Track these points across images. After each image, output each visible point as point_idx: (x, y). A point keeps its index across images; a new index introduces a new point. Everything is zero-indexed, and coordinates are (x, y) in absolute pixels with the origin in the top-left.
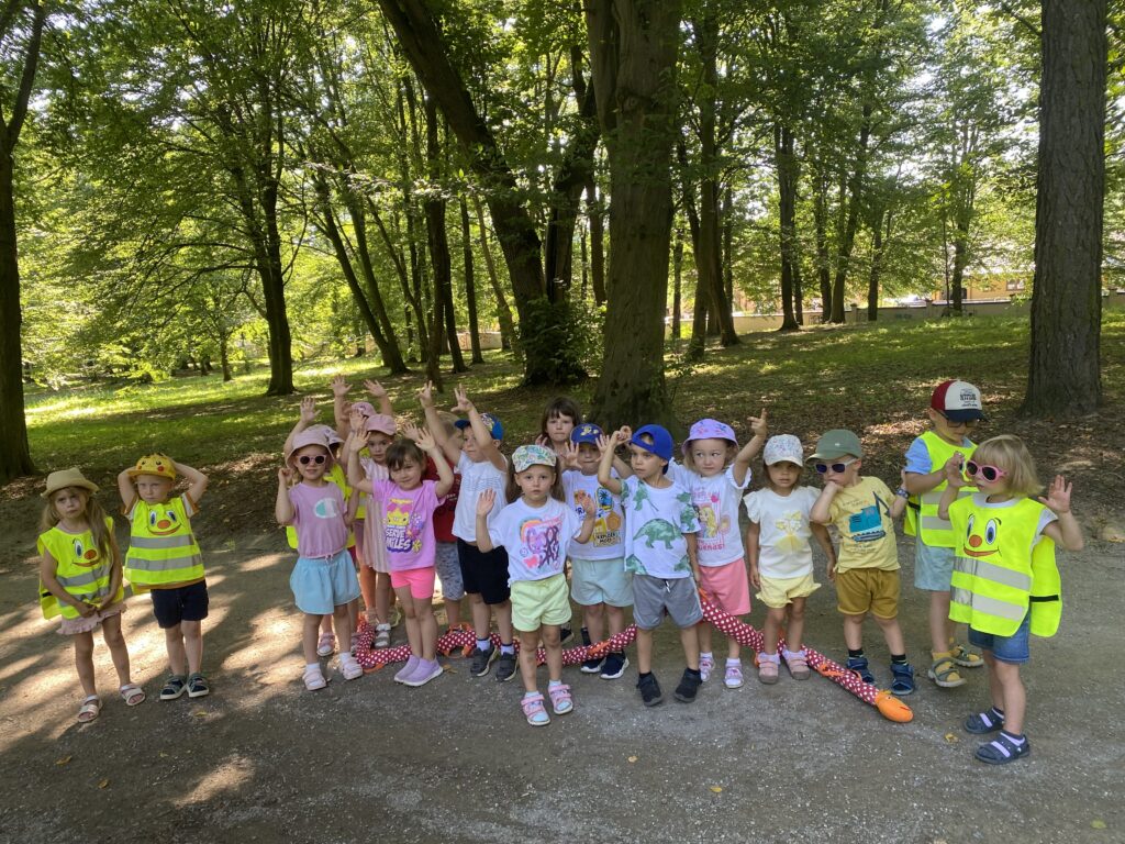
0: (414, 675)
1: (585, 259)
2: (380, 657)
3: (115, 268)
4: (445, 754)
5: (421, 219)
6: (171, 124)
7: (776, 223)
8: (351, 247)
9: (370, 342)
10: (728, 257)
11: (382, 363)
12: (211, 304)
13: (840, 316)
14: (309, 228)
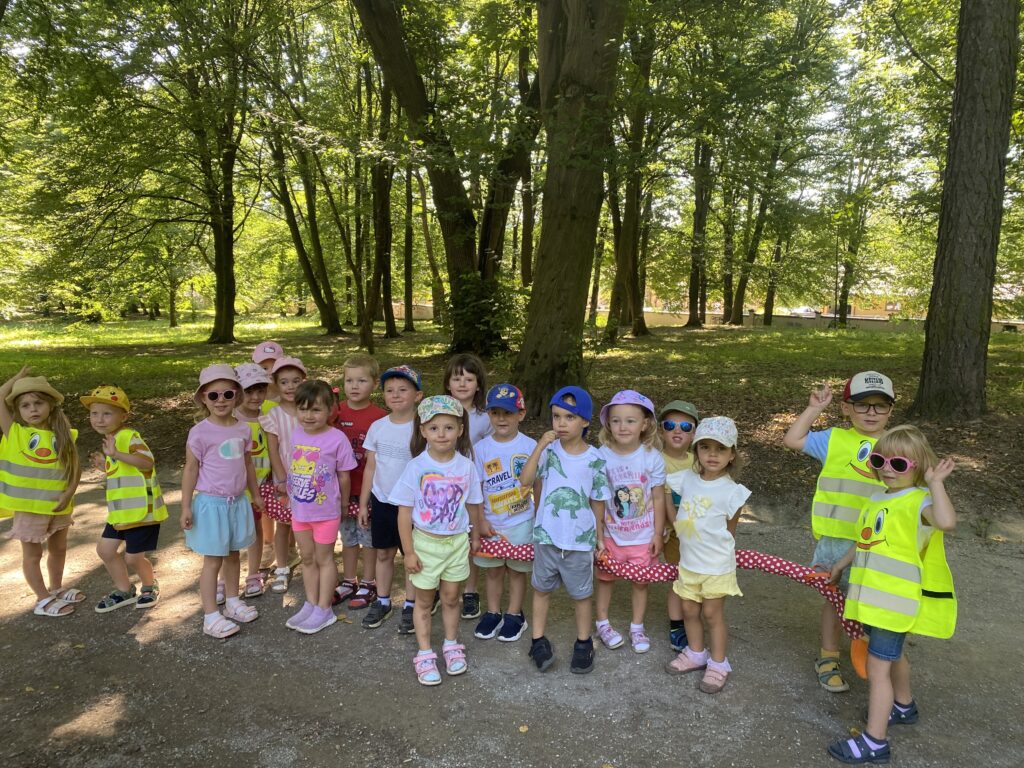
0: (307, 621)
1: (515, 246)
3: (74, 211)
4: (327, 709)
5: (369, 195)
6: (141, 83)
7: (689, 230)
8: (301, 214)
9: (310, 303)
10: (643, 256)
11: (320, 324)
12: (165, 255)
13: (739, 319)
14: (262, 192)
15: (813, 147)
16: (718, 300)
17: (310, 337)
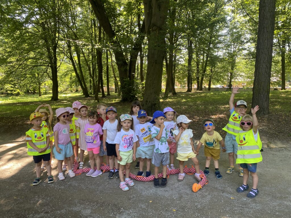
0: (94, 174)
1: (138, 70)
2: (80, 171)
3: (10, 63)
4: (98, 199)
5: (96, 57)
6: (28, 26)
7: (187, 64)
8: (76, 63)
9: (80, 88)
10: (174, 72)
11: (83, 94)
12: (37, 75)
13: (201, 89)
14: (65, 57)
15: (220, 40)
16: (195, 84)
17: (80, 98)
